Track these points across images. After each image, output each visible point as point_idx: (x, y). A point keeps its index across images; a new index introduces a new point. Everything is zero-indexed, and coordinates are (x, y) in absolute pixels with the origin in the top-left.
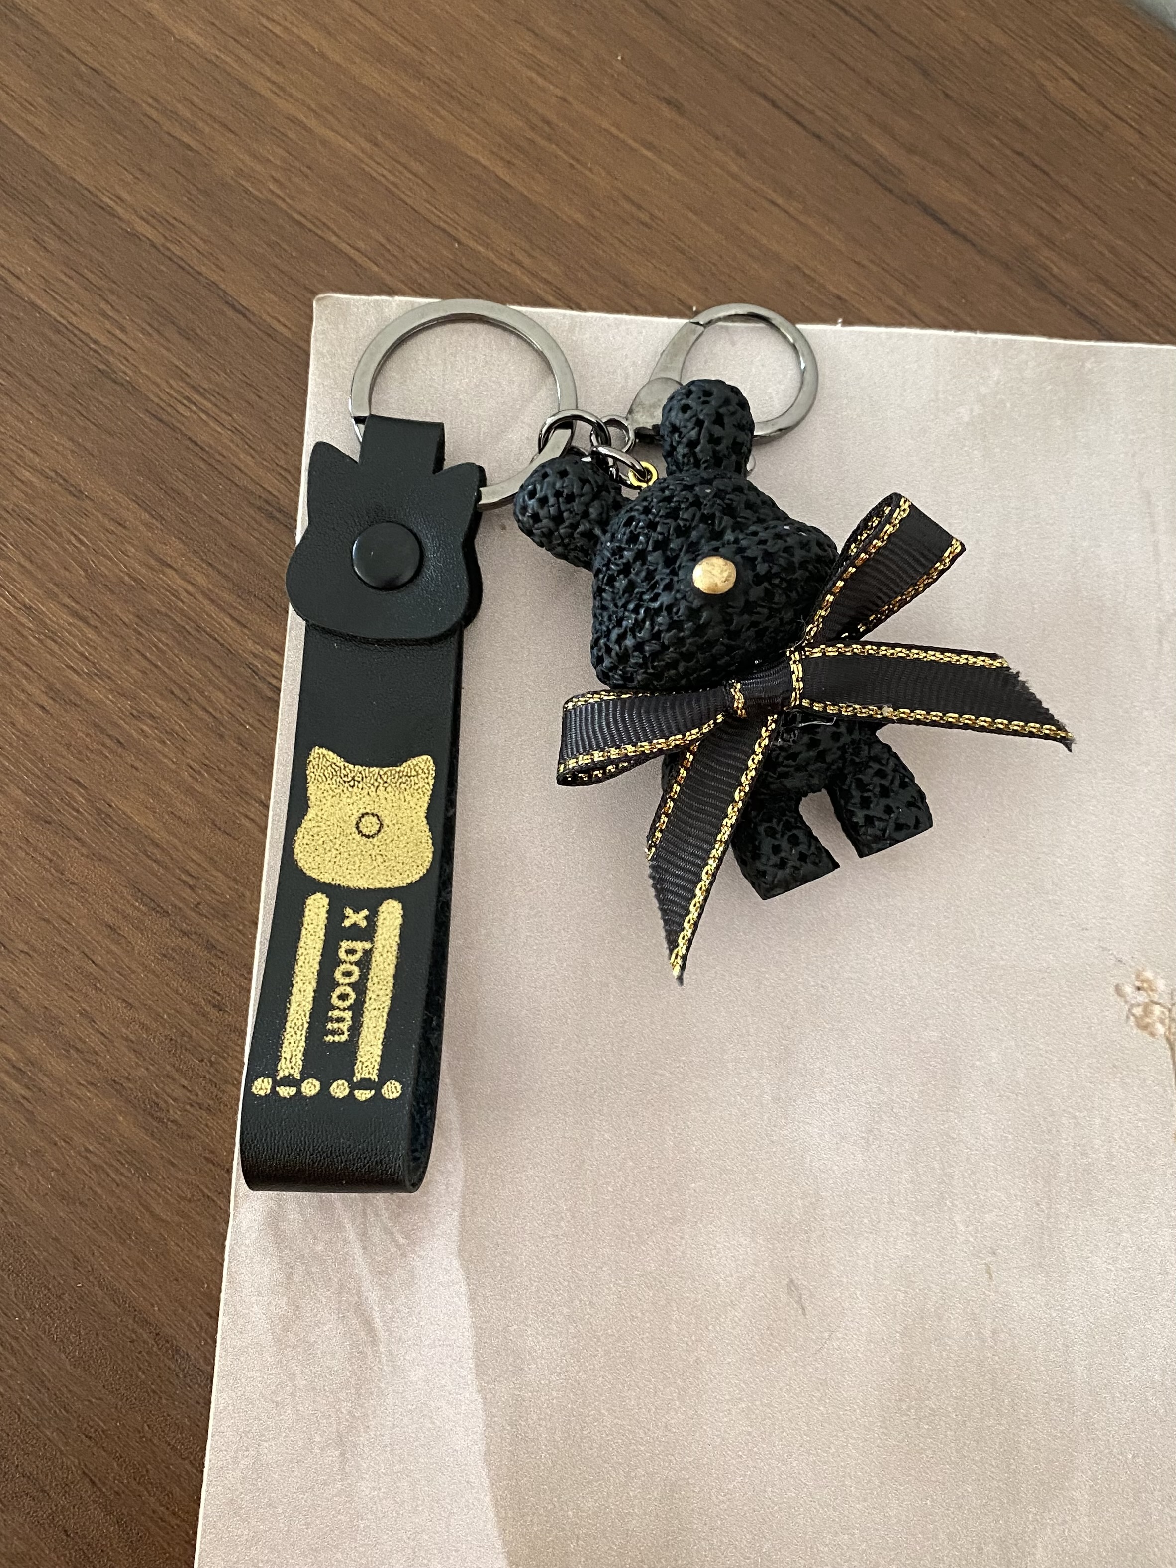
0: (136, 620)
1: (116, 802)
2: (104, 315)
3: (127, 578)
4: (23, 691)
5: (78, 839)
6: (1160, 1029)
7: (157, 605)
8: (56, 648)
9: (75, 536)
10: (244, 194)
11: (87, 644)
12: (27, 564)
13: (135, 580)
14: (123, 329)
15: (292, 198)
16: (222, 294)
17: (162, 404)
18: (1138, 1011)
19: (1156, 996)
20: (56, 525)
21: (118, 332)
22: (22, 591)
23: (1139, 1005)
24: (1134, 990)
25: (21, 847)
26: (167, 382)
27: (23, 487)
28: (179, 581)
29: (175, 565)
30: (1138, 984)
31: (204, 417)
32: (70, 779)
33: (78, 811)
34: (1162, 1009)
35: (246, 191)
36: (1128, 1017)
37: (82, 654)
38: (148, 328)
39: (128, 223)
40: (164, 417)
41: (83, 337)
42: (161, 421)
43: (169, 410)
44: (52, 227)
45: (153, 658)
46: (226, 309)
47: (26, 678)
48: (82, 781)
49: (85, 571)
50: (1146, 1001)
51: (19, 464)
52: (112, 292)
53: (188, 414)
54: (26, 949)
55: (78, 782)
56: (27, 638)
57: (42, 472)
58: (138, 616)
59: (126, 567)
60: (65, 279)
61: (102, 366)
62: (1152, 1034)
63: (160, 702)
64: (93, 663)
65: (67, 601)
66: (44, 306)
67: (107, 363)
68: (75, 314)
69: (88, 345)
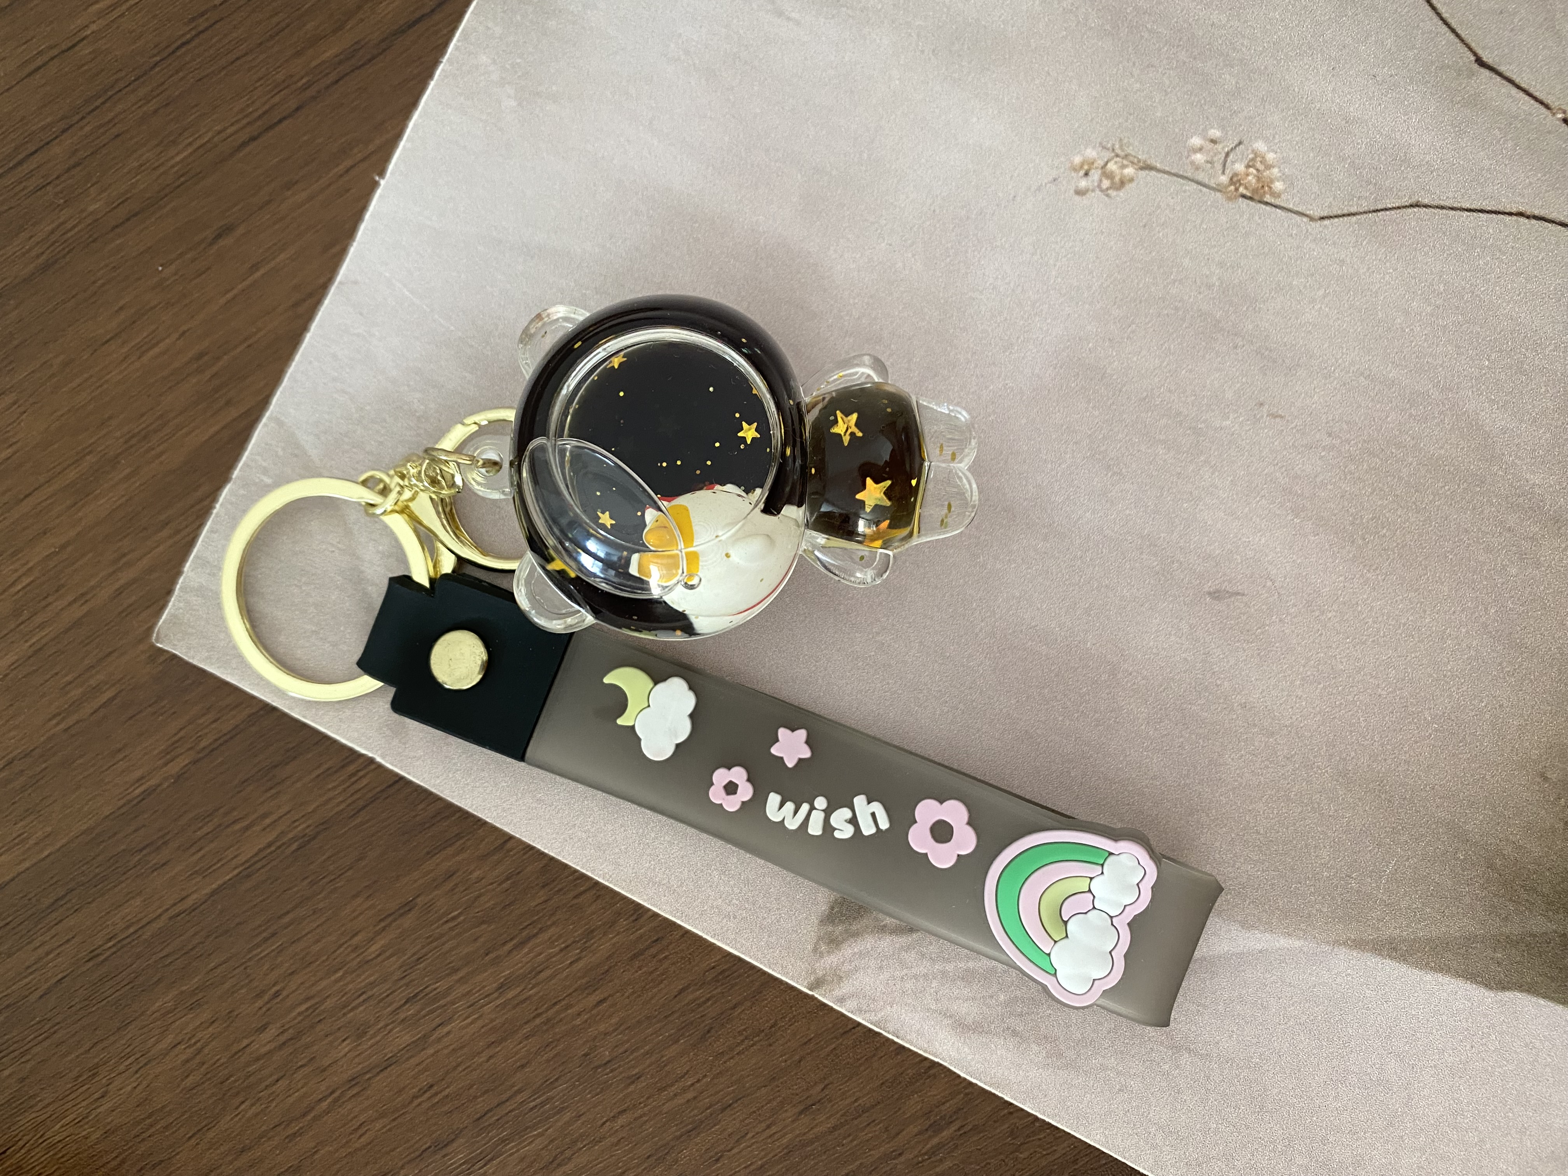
2: (247, 828)
3: (503, 887)
4: (579, 1014)
5: (734, 1007)
6: (1129, 171)
8: (548, 972)
9: (447, 922)
11: (553, 942)
12: (461, 974)
13: (507, 879)
14: (265, 816)
16: (262, 712)
17: (349, 801)
18: (1106, 183)
19: (1099, 162)
20: (430, 936)
21: (268, 821)
22: (484, 987)
23: (1101, 181)
24: (1085, 179)
25: (725, 1062)
26: (329, 790)
27: (388, 954)
30: (1082, 173)
32: (676, 996)
33: (708, 1000)
34: (1113, 162)
36: (1107, 195)
37: (561, 950)
38: (273, 791)
39: (166, 779)
40: (361, 803)
41: (261, 856)
42: (364, 807)
44: (144, 852)
47: (567, 1009)
48: (681, 987)
49: (483, 922)
50: (1100, 172)
51: (363, 953)
52: (227, 814)
53: (365, 782)
54: (822, 1086)
55: (681, 992)
56: (530, 996)
57: (378, 933)
59: (492, 884)
60: (200, 854)
61: (295, 846)
62: (1131, 180)
64: (574, 942)
65: (506, 948)
66: (220, 882)
67: (295, 839)
68: (236, 857)
69: (271, 853)
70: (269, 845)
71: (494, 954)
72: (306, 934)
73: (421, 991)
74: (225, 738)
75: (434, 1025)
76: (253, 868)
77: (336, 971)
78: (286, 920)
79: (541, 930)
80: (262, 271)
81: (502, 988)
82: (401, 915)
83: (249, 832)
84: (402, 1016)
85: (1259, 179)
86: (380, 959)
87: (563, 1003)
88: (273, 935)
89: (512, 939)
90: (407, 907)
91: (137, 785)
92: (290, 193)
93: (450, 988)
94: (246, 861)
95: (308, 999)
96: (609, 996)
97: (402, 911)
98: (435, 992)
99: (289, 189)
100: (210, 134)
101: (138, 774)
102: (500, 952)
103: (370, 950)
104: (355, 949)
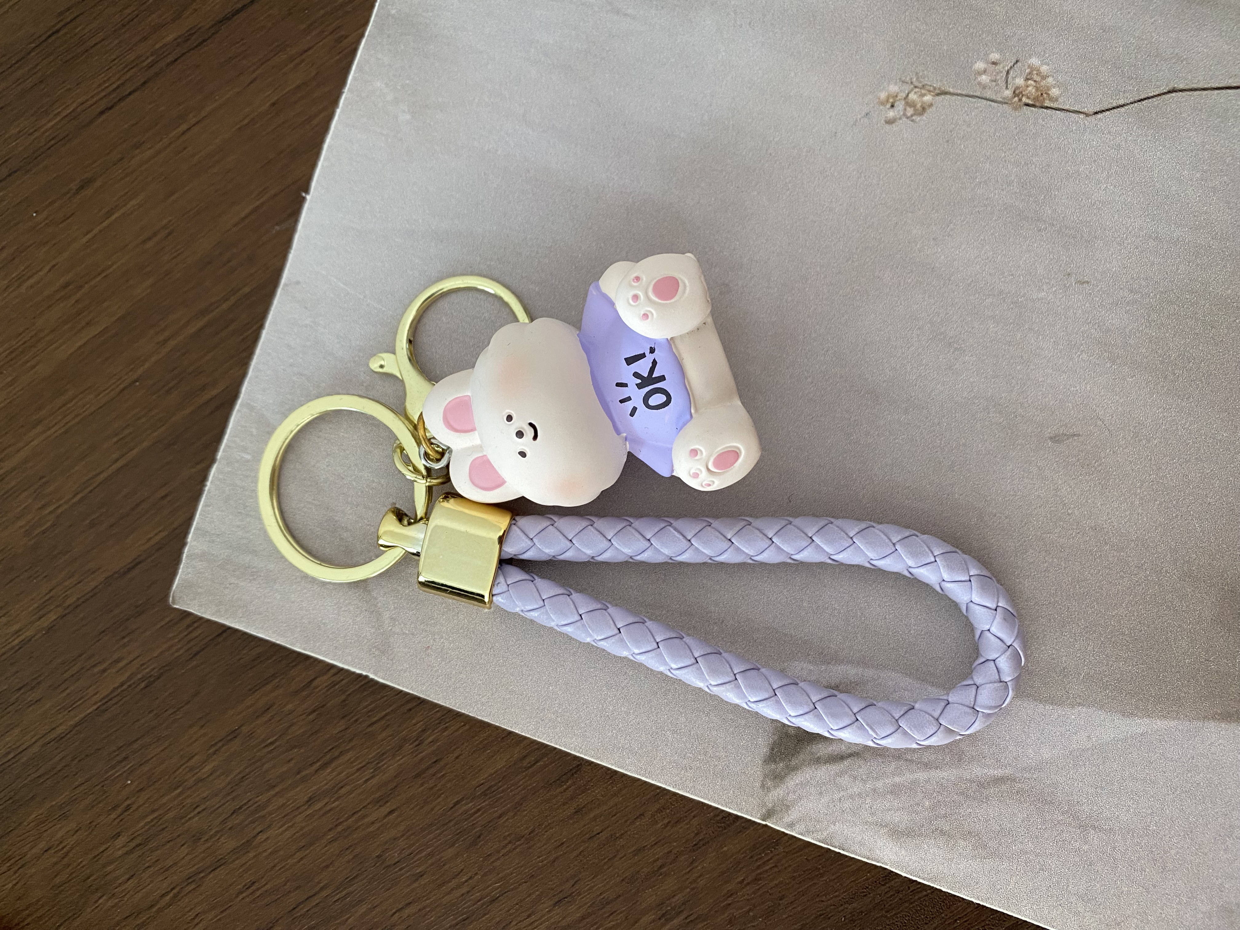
1: (480, 778)
3: (311, 717)
7: (338, 700)
9: (266, 746)
10: (45, 535)
14: (119, 660)
15: (60, 499)
16: (116, 576)
17: (185, 648)
20: (253, 758)
21: (121, 664)
28: (326, 677)
29: (313, 677)
32: (452, 808)
33: (479, 810)
35: (44, 532)
37: (358, 770)
38: (125, 640)
39: (38, 631)
40: (196, 650)
41: (114, 694)
43: (192, 643)
44: (22, 691)
45: (380, 716)
46: (129, 576)
47: (364, 818)
48: (455, 801)
51: (198, 772)
56: (332, 809)
57: (210, 756)
59: (302, 715)
60: (66, 693)
64: (369, 763)
65: (314, 768)
67: (142, 680)
68: (95, 694)
70: (122, 685)
71: (303, 773)
72: (152, 758)
73: (245, 804)
74: (87, 596)
75: (256, 832)
76: (109, 703)
77: (176, 789)
78: (135, 746)
79: (341, 754)
80: (116, 215)
81: (310, 801)
83: (106, 674)
84: (229, 824)
86: (211, 778)
87: (360, 813)
88: (125, 758)
89: (318, 761)
90: (234, 734)
91: (16, 636)
92: (138, 151)
93: (269, 800)
94: (103, 698)
95: (154, 811)
96: (398, 807)
97: (229, 738)
98: (256, 805)
99: (137, 148)
100: (75, 105)
102: (308, 772)
103: (204, 771)
104: (191, 770)
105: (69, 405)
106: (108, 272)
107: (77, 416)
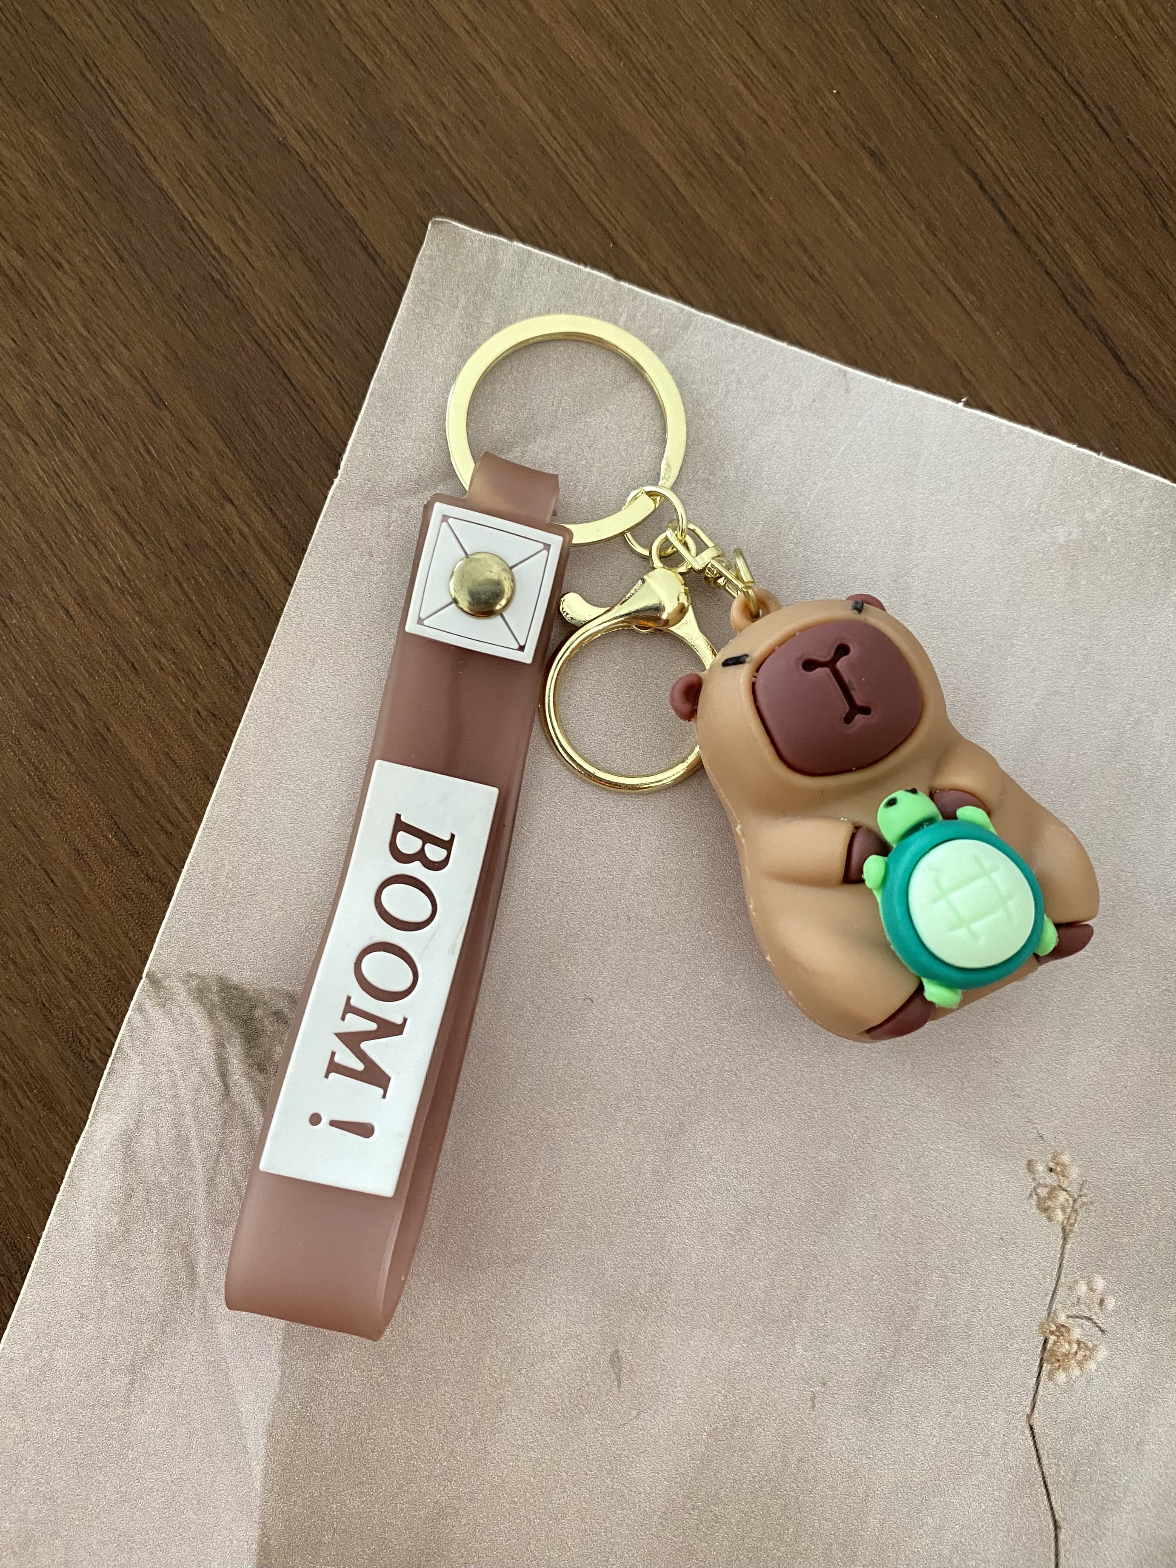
0: (182, 547)
1: (115, 728)
2: (234, 223)
3: (185, 503)
4: (52, 589)
6: (1059, 1216)
7: (208, 536)
8: (96, 556)
9: (144, 443)
10: (408, 133)
11: (128, 558)
12: (90, 461)
13: (191, 506)
14: (247, 242)
15: (456, 150)
16: (358, 231)
17: (268, 332)
18: (1043, 1192)
19: (1066, 1182)
20: (128, 427)
21: (242, 246)
22: (78, 488)
23: (1046, 1186)
24: (1046, 1170)
26: (279, 310)
27: (107, 381)
28: (237, 520)
29: (236, 502)
30: (1051, 1165)
31: (305, 355)
34: (1067, 1197)
35: (411, 130)
36: (1031, 1195)
37: (120, 567)
38: (274, 249)
39: (282, 132)
40: (266, 346)
42: (260, 347)
43: (272, 338)
44: (204, 114)
45: (190, 592)
46: (357, 249)
47: (58, 576)
49: (145, 482)
50: (1055, 1184)
51: (107, 355)
52: (249, 202)
53: (289, 347)
55: (83, 698)
56: (70, 538)
57: (128, 369)
58: (186, 545)
59: (187, 490)
60: (203, 174)
61: (216, 276)
63: (185, 637)
64: (129, 580)
65: (120, 509)
66: (174, 197)
67: (224, 275)
68: (203, 213)
69: (208, 250)
70: (216, 248)
71: (112, 496)
73: (69, 420)
74: (329, 193)
75: (33, 435)
76: (192, 232)
78: (138, 270)
79: (140, 545)
80: (836, 204)
81: (77, 506)
82: (148, 393)
83: (229, 225)
84: (42, 401)
85: (1066, 1355)
86: (102, 374)
87: (64, 572)
88: (121, 258)
89: (129, 513)
90: (158, 400)
91: (273, 100)
92: (923, 227)
93: (74, 451)
94: (197, 223)
96: (74, 621)
97: (153, 394)
98: (69, 435)
99: (927, 227)
100: (983, 135)
101: (286, 101)
102: (114, 502)
103: (110, 364)
104: (111, 347)
105: (580, 154)
106: (759, 195)
107: (565, 165)
